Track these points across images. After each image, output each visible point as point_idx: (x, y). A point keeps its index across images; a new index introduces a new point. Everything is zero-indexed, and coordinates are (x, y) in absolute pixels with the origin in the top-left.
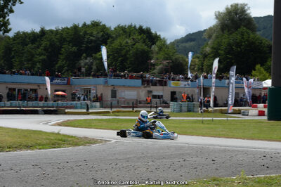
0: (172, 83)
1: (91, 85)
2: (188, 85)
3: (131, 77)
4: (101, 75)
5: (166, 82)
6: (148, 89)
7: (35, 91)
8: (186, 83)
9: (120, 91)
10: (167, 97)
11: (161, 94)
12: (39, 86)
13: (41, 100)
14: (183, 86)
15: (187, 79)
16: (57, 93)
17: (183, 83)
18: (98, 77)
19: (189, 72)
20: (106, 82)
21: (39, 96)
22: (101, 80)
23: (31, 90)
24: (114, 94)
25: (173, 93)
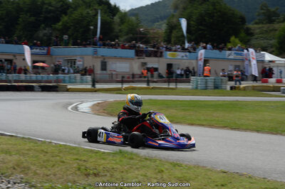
0: (168, 54)
1: (76, 55)
2: (186, 56)
3: (123, 47)
4: (89, 45)
5: (161, 53)
6: (142, 60)
7: (10, 61)
8: (183, 54)
9: (110, 63)
10: (163, 70)
11: (155, 66)
12: (15, 56)
13: (19, 73)
14: (179, 57)
15: (184, 49)
16: (37, 64)
17: (180, 55)
18: (85, 46)
19: (186, 42)
20: (96, 52)
21: (18, 68)
22: (90, 50)
23: (6, 60)
24: (104, 67)
25: (170, 66)
